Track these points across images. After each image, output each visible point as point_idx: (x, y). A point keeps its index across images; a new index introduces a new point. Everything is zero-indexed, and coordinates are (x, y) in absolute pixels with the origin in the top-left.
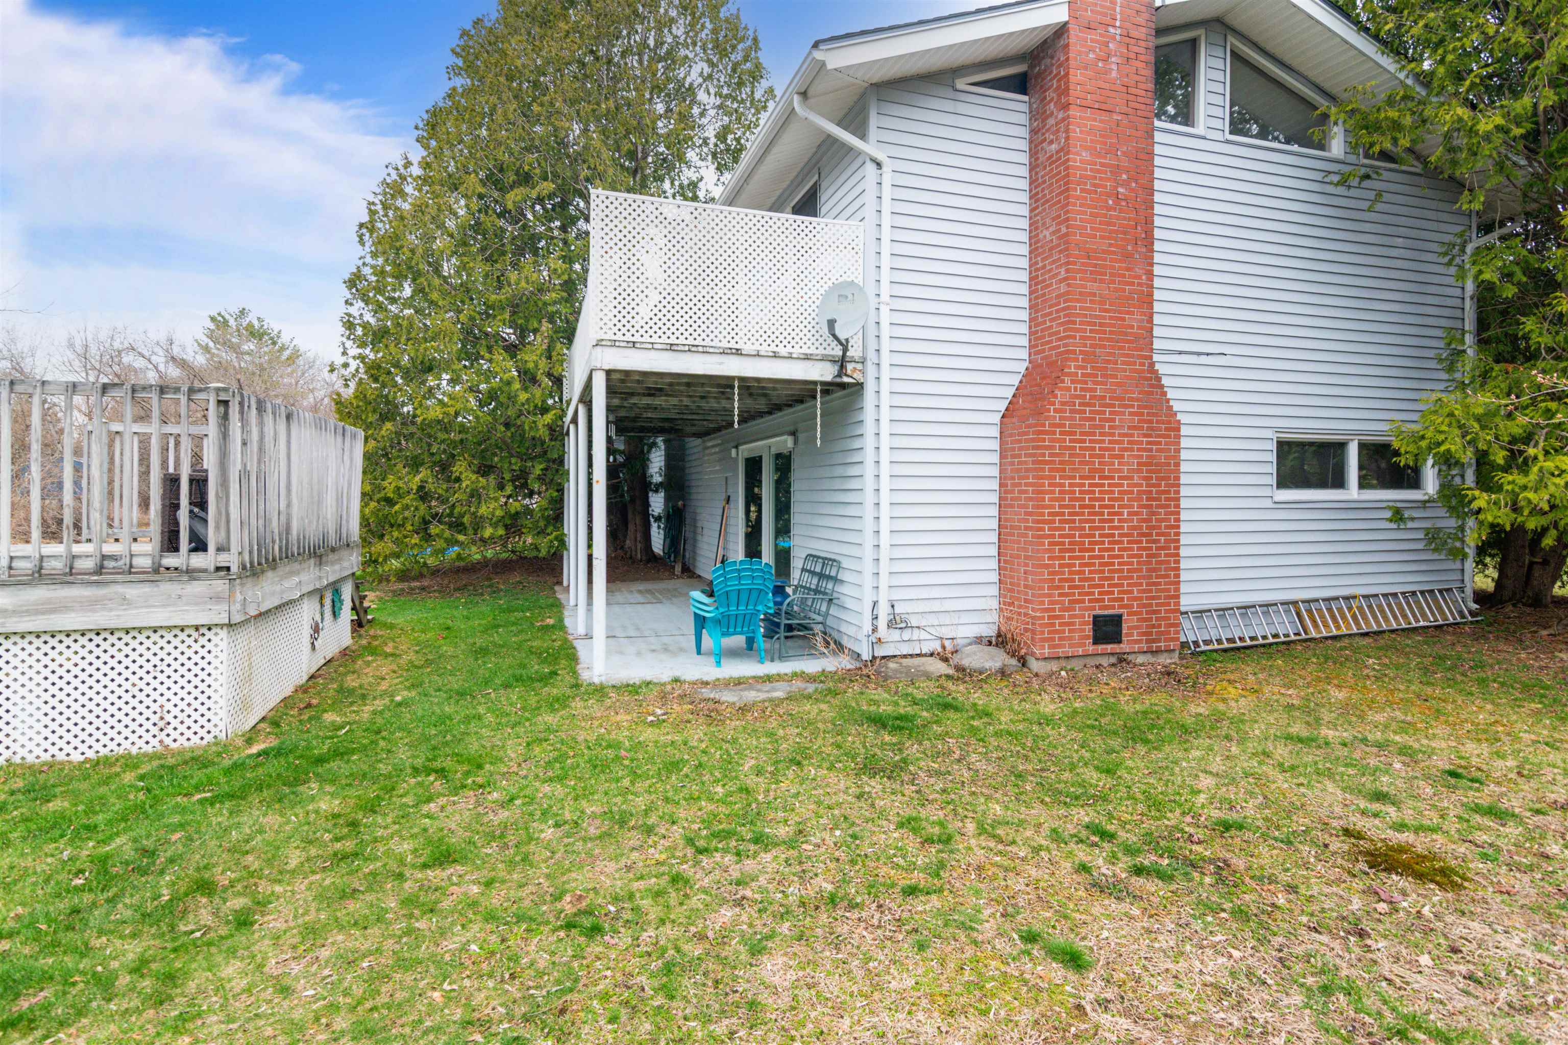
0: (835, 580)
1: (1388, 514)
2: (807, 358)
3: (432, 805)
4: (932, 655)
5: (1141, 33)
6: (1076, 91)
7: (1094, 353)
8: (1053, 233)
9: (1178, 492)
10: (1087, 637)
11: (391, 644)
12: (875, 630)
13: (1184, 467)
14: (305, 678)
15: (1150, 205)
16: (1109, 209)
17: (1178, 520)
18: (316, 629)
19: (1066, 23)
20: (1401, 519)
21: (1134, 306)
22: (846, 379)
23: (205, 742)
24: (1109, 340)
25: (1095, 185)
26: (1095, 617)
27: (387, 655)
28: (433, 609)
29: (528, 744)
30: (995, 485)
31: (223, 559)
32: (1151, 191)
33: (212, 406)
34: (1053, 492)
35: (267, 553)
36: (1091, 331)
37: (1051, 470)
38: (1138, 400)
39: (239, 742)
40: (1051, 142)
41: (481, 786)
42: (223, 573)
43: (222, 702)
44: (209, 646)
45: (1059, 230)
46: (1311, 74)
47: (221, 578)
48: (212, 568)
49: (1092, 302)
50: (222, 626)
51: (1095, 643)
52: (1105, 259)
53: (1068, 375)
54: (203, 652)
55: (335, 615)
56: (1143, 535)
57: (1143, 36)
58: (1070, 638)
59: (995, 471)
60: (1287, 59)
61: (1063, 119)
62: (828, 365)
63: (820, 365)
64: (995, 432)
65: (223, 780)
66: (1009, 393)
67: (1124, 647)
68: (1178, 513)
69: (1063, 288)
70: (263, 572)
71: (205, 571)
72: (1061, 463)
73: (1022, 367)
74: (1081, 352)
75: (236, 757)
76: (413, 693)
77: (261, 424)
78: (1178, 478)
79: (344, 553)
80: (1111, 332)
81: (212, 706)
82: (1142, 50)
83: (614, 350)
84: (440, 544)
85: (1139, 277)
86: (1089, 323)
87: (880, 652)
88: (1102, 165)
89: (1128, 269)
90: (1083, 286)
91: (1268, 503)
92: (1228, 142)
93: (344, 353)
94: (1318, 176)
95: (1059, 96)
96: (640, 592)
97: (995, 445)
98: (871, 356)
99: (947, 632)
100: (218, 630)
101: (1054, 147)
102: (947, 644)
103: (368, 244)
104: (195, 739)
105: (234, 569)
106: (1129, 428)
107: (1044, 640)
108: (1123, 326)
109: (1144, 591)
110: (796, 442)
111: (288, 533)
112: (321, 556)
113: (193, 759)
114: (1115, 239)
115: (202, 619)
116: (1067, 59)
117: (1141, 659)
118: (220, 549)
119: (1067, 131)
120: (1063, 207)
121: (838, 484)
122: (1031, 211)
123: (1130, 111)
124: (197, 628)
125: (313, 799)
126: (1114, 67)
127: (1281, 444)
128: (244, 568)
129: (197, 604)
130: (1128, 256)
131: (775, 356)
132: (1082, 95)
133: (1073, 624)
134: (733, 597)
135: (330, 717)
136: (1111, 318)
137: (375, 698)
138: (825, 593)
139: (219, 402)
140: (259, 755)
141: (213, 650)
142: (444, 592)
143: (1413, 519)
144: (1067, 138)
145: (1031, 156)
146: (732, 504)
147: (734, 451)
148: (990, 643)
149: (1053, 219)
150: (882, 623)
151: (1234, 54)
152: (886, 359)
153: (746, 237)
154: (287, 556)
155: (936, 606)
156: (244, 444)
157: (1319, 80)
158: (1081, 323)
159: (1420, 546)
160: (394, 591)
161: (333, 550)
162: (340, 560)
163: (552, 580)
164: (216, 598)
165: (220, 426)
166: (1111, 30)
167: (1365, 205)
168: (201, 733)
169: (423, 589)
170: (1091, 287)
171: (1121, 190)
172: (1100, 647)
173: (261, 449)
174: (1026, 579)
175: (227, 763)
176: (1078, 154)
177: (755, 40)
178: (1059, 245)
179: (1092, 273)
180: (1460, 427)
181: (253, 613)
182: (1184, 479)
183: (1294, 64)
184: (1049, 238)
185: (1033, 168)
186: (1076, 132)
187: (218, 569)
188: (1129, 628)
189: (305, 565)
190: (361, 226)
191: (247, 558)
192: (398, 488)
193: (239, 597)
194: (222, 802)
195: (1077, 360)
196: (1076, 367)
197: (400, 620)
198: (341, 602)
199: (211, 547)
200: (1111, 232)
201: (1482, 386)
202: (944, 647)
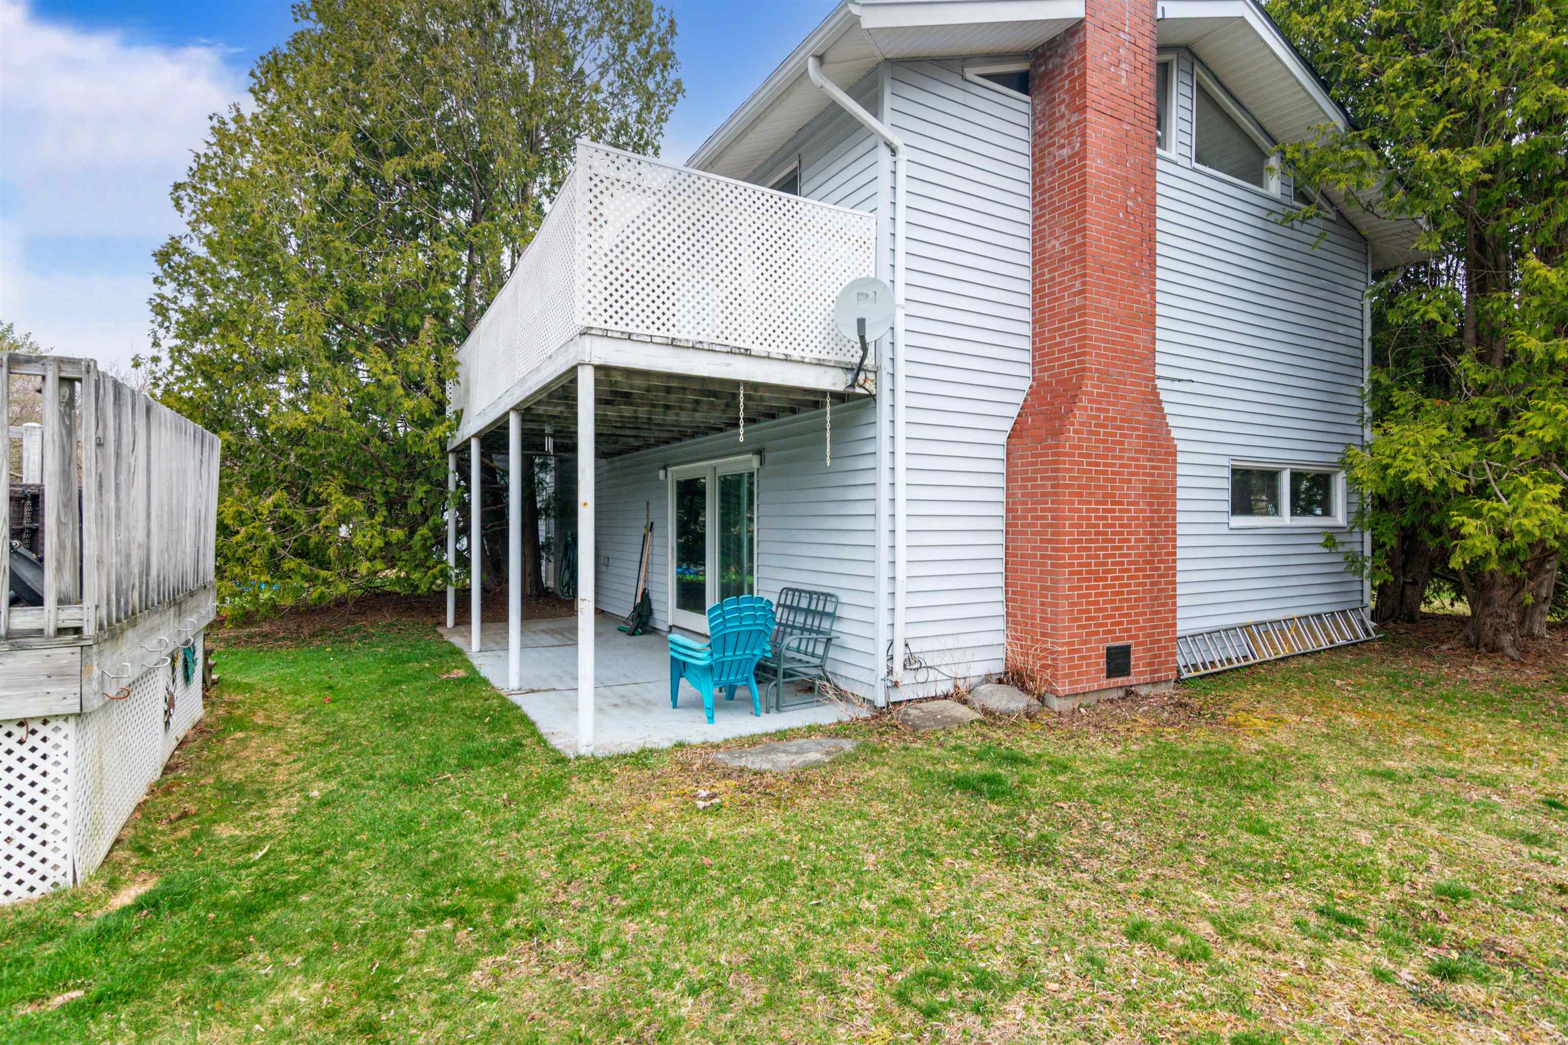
0: (832, 616)
1: (1321, 540)
2: (820, 363)
3: (476, 974)
4: (946, 697)
5: (1145, 43)
6: (1092, 94)
7: (1107, 372)
8: (1065, 243)
9: (1174, 518)
10: (1101, 671)
11: (261, 713)
12: (890, 672)
13: (1180, 494)
14: (159, 773)
15: (1152, 220)
16: (1120, 222)
17: (1174, 547)
18: (170, 702)
19: (1082, 21)
20: (1334, 544)
21: (1139, 325)
22: (859, 390)
23: (36, 895)
24: (1120, 359)
25: (1109, 196)
26: (1109, 649)
27: (266, 729)
28: (295, 661)
29: (560, 856)
30: (1001, 510)
31: (70, 616)
32: (1153, 206)
33: (51, 384)
34: (1072, 518)
35: (127, 603)
36: (1105, 349)
37: (1071, 495)
38: (1143, 423)
39: (98, 888)
40: (1062, 146)
41: (530, 933)
42: (70, 638)
43: (66, 831)
44: (42, 748)
45: (1073, 240)
46: (1257, 114)
47: (68, 645)
48: (51, 630)
49: (1106, 318)
50: (66, 718)
51: (1108, 677)
52: (1116, 274)
53: (1085, 393)
54: (34, 758)
55: (187, 678)
56: (1148, 562)
57: (1147, 47)
58: (1087, 673)
59: (1001, 496)
60: (1240, 95)
61: (1078, 123)
62: (840, 373)
63: (832, 372)
64: (1001, 453)
65: (95, 961)
66: (1014, 412)
67: (1132, 679)
68: (1175, 540)
69: (1078, 301)
70: (123, 631)
71: (40, 632)
72: (1079, 487)
73: (1026, 385)
74: (1097, 370)
75: (98, 914)
76: (333, 784)
77: (118, 417)
78: (1174, 504)
79: (201, 597)
80: (1122, 351)
81: (50, 838)
82: (1146, 61)
83: (605, 340)
84: (297, 581)
85: (1144, 296)
86: (1103, 341)
87: (895, 697)
88: (1115, 175)
89: (1136, 287)
90: (1099, 301)
91: (1224, 530)
92: (1194, 170)
93: (156, 344)
94: (1263, 214)
95: (1073, 99)
96: (545, 632)
97: (1001, 467)
98: (886, 364)
99: (961, 672)
100: (61, 723)
101: (1065, 152)
102: (960, 683)
103: (187, 211)
104: (20, 892)
105: (89, 630)
106: (1136, 451)
107: (1065, 676)
108: (1130, 345)
109: (1149, 620)
110: (761, 463)
111: (148, 574)
112: (180, 604)
113: (23, 925)
114: (1125, 253)
115: (33, 708)
116: (1084, 59)
117: (1143, 691)
118: (62, 601)
119: (1083, 135)
120: (1077, 216)
121: (831, 509)
122: (1035, 219)
123: (1138, 123)
124: (22, 724)
125: (271, 985)
126: (1124, 74)
127: (1235, 471)
128: (101, 627)
129: (24, 686)
130: (1135, 273)
131: (787, 359)
132: (1097, 99)
133: (1090, 657)
134: (731, 641)
135: (224, 831)
136: (1122, 336)
137: (278, 795)
138: (818, 632)
139: (62, 379)
140: (138, 906)
141: (52, 753)
142: (295, 638)
143: (1343, 543)
144: (1084, 143)
145: (1034, 161)
146: (657, 531)
147: (662, 473)
148: (1000, 681)
149: (1065, 229)
150: (898, 665)
151: (1199, 85)
152: (902, 369)
153: (754, 217)
154: (147, 607)
155: (950, 643)
156: (100, 444)
157: (1263, 121)
158: (1097, 340)
159: (1341, 568)
160: (226, 640)
161: (192, 594)
162: (198, 606)
163: (430, 621)
164: (59, 675)
165: (62, 416)
166: (1122, 35)
167: (1313, 240)
168: (33, 880)
169: (266, 636)
170: (1106, 302)
171: (1130, 203)
172: (1113, 680)
173: (118, 455)
174: (1043, 611)
175: (85, 927)
176: (1093, 160)
177: (672, 22)
178: (1072, 256)
179: (1106, 287)
180: (1425, 457)
181: (113, 693)
182: (1180, 506)
183: (1245, 101)
184: (1058, 248)
185: (1037, 173)
186: (1092, 137)
187: (61, 631)
188: (1137, 659)
189: (164, 618)
190: (177, 187)
191: (104, 612)
192: (240, 513)
193: (96, 672)
194: (113, 1010)
195: (1092, 378)
196: (1093, 386)
197: (253, 677)
198: (194, 662)
199: (50, 599)
200: (1121, 246)
201: (1415, 418)
202: (956, 687)
